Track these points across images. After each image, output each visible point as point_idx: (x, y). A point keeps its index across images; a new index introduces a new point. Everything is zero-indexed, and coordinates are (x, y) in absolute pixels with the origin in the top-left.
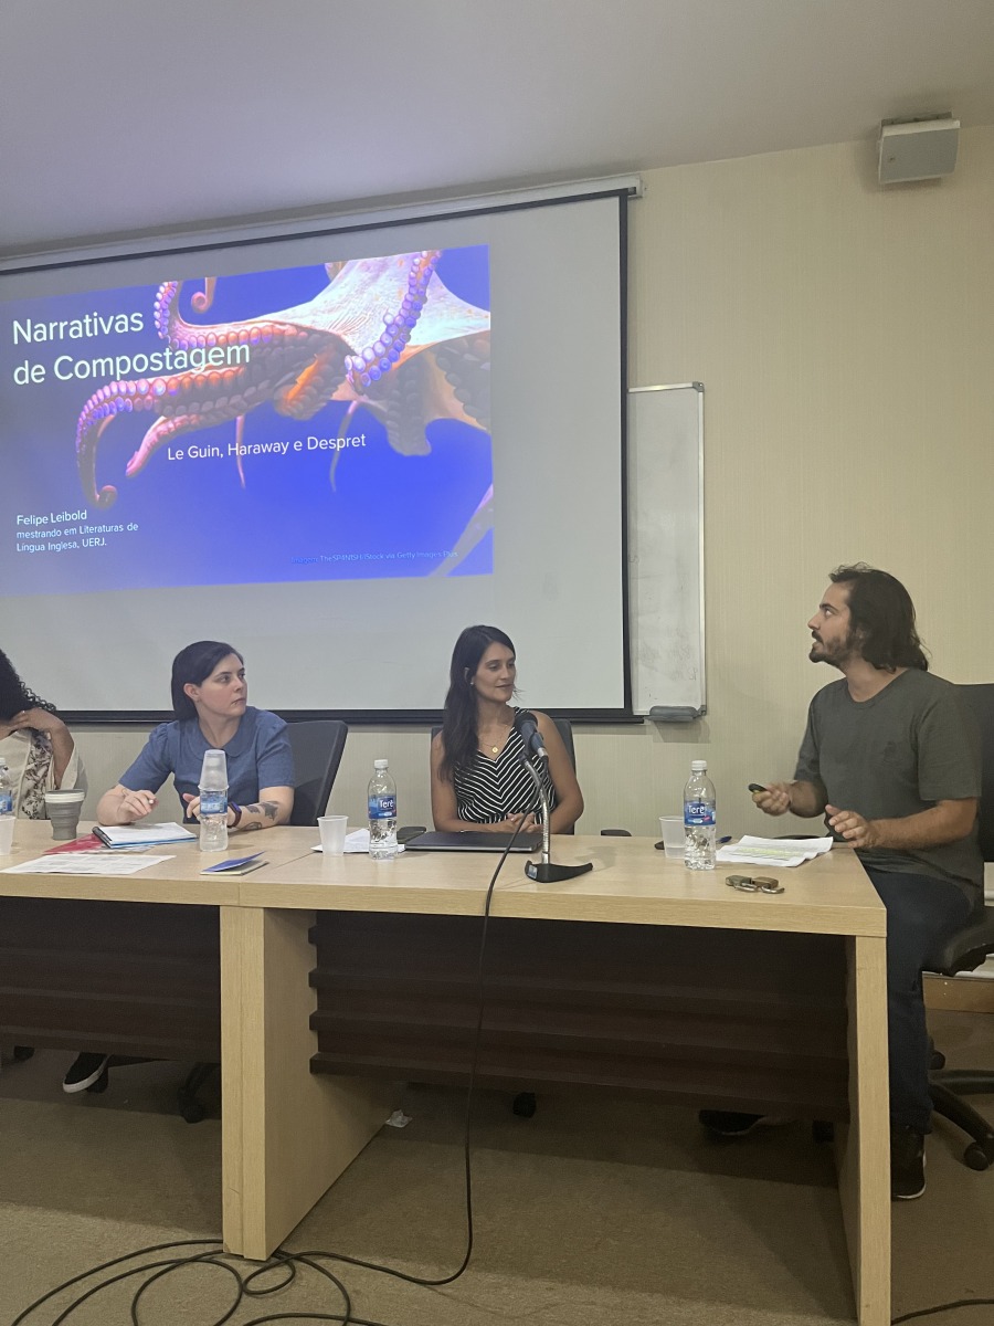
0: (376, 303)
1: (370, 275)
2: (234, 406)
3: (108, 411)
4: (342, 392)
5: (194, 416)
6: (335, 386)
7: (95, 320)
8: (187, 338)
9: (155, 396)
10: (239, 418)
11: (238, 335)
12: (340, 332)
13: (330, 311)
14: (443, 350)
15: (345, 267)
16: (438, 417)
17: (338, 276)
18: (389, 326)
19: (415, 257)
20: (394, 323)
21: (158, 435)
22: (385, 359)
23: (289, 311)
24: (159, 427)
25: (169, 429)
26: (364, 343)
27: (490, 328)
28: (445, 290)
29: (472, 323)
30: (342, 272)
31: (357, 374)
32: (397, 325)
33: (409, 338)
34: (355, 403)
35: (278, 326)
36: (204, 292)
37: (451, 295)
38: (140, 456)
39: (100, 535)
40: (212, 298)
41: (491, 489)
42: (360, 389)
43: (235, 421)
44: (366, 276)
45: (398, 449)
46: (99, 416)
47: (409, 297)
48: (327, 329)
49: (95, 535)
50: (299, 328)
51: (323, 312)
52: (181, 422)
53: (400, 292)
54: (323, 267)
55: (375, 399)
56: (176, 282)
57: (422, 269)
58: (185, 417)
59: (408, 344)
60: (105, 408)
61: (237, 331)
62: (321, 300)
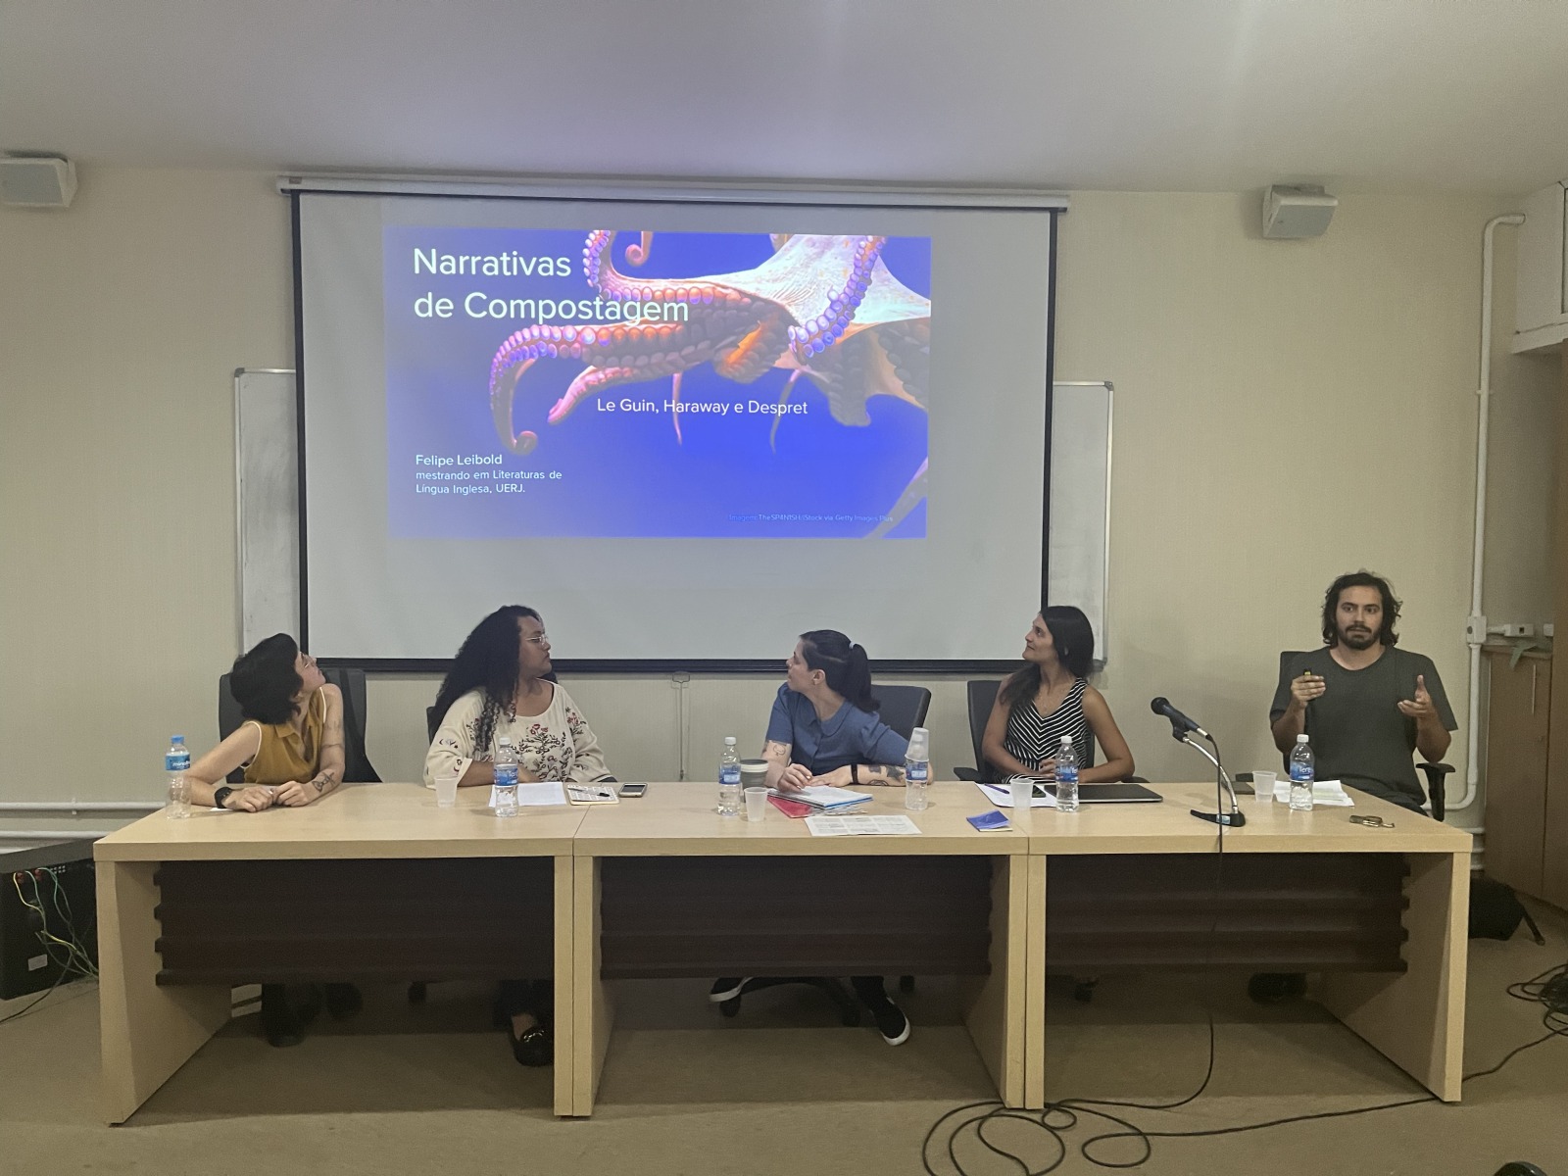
0: (819, 278)
1: (816, 251)
2: (671, 363)
3: (528, 355)
4: (785, 361)
5: (626, 369)
6: (778, 354)
7: (515, 259)
8: (620, 289)
9: (583, 344)
10: (677, 376)
11: (676, 292)
12: (784, 303)
13: (775, 281)
14: (885, 330)
15: (792, 240)
16: (879, 392)
17: (783, 248)
18: (833, 303)
19: (862, 240)
20: (838, 300)
21: (587, 384)
22: (829, 334)
23: (733, 276)
24: (587, 377)
25: (599, 380)
26: (809, 315)
27: (929, 315)
28: (889, 274)
29: (913, 308)
30: (787, 245)
31: (800, 345)
32: (842, 302)
33: (853, 316)
34: (797, 372)
35: (719, 289)
36: (640, 246)
37: (895, 280)
38: (564, 404)
39: (518, 482)
40: (648, 251)
41: (926, 461)
42: (803, 359)
43: (672, 378)
44: (812, 251)
45: (839, 419)
46: (518, 358)
47: (854, 277)
48: (771, 298)
49: (510, 481)
50: (740, 292)
51: (768, 281)
52: (613, 373)
53: (845, 271)
54: (768, 237)
55: (818, 370)
56: (609, 233)
57: (867, 253)
58: (617, 369)
59: (852, 321)
60: (524, 351)
61: (675, 288)
62: (765, 268)
